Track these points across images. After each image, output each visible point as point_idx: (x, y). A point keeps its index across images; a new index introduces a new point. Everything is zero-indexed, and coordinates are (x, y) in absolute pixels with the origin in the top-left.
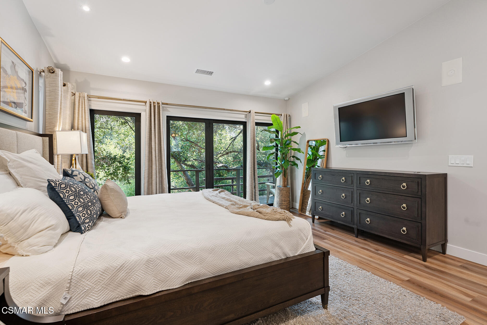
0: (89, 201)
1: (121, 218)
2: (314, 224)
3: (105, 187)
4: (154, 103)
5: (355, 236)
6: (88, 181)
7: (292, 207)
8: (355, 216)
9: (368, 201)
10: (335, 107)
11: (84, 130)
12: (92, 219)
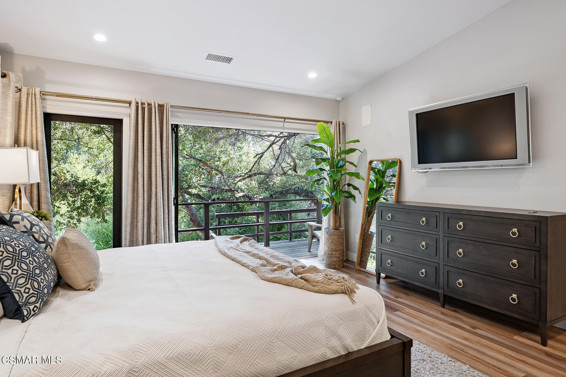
0: (36, 266)
1: (89, 289)
2: (379, 286)
3: (63, 240)
4: (142, 104)
5: (440, 304)
6: (37, 230)
7: (346, 259)
8: (441, 274)
9: (460, 254)
10: (410, 113)
11: (35, 146)
12: (42, 296)
